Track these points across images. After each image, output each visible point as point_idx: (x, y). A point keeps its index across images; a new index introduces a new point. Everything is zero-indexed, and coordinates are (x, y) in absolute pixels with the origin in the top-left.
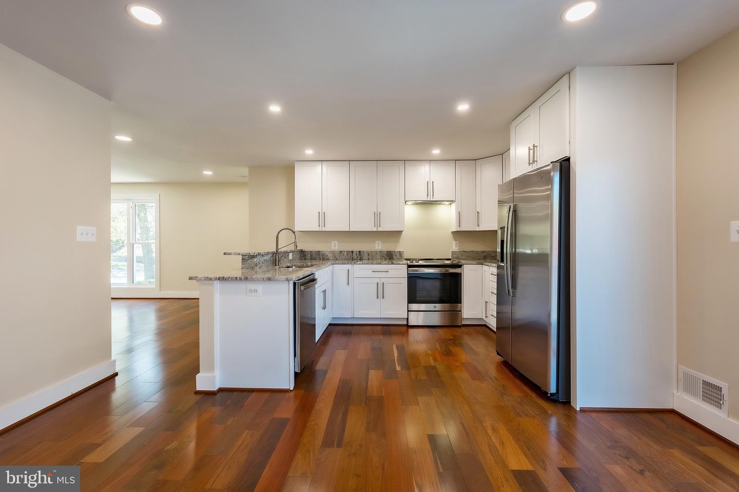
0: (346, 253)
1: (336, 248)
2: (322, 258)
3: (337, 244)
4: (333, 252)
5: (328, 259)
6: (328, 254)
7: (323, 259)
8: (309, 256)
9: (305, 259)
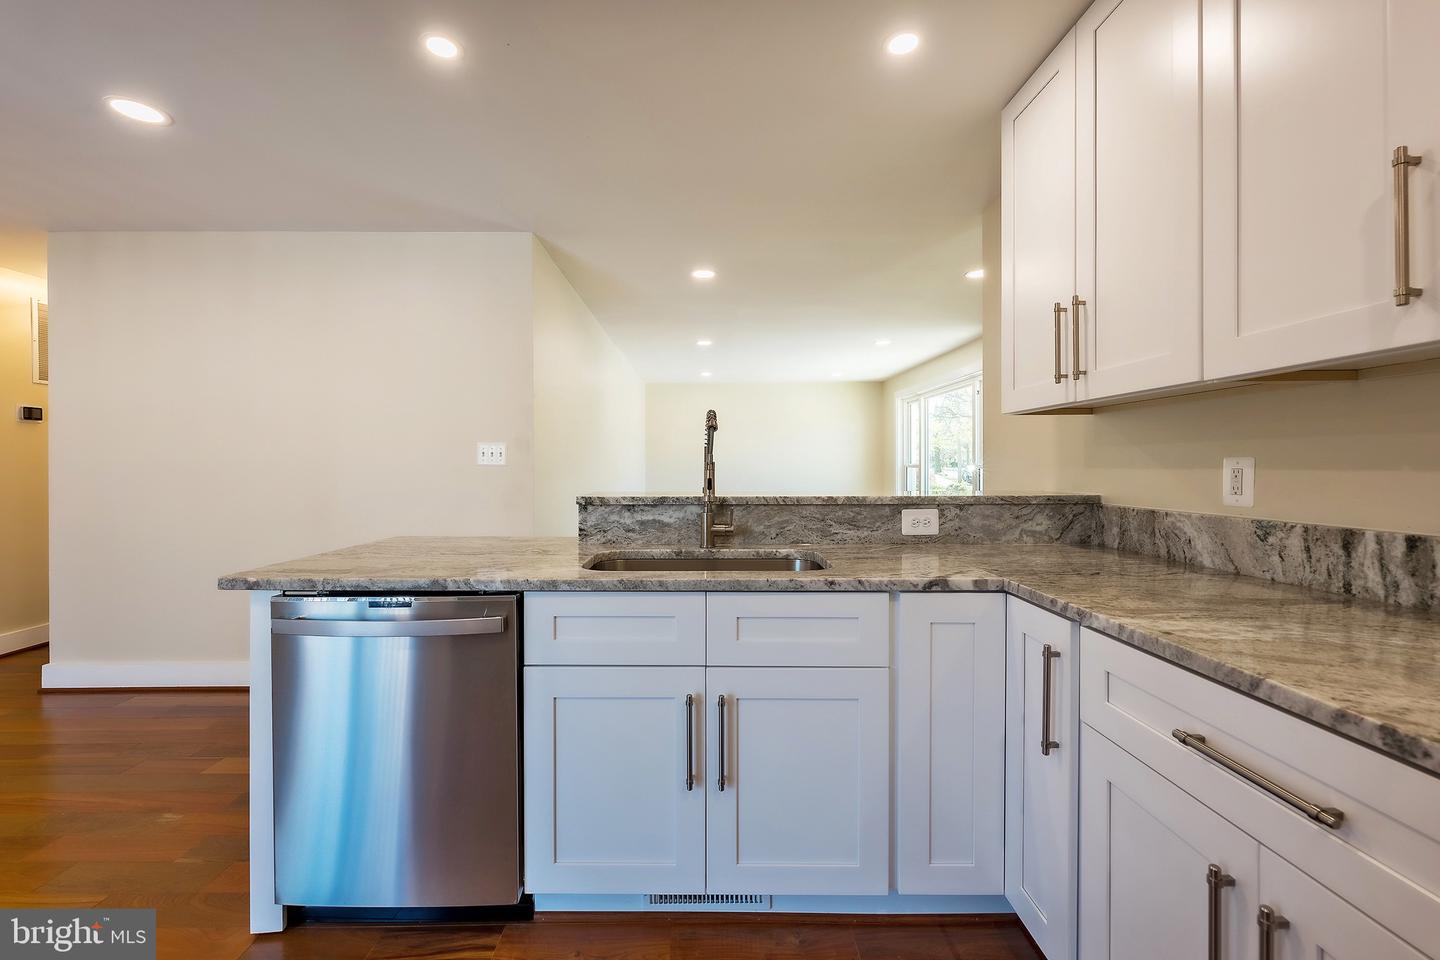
0: (1295, 543)
1: (1247, 498)
2: (1163, 552)
3: (1249, 474)
4: (1217, 526)
5: (1192, 566)
6: (1190, 531)
7: (1171, 561)
8: (1116, 530)
9: (1102, 546)
